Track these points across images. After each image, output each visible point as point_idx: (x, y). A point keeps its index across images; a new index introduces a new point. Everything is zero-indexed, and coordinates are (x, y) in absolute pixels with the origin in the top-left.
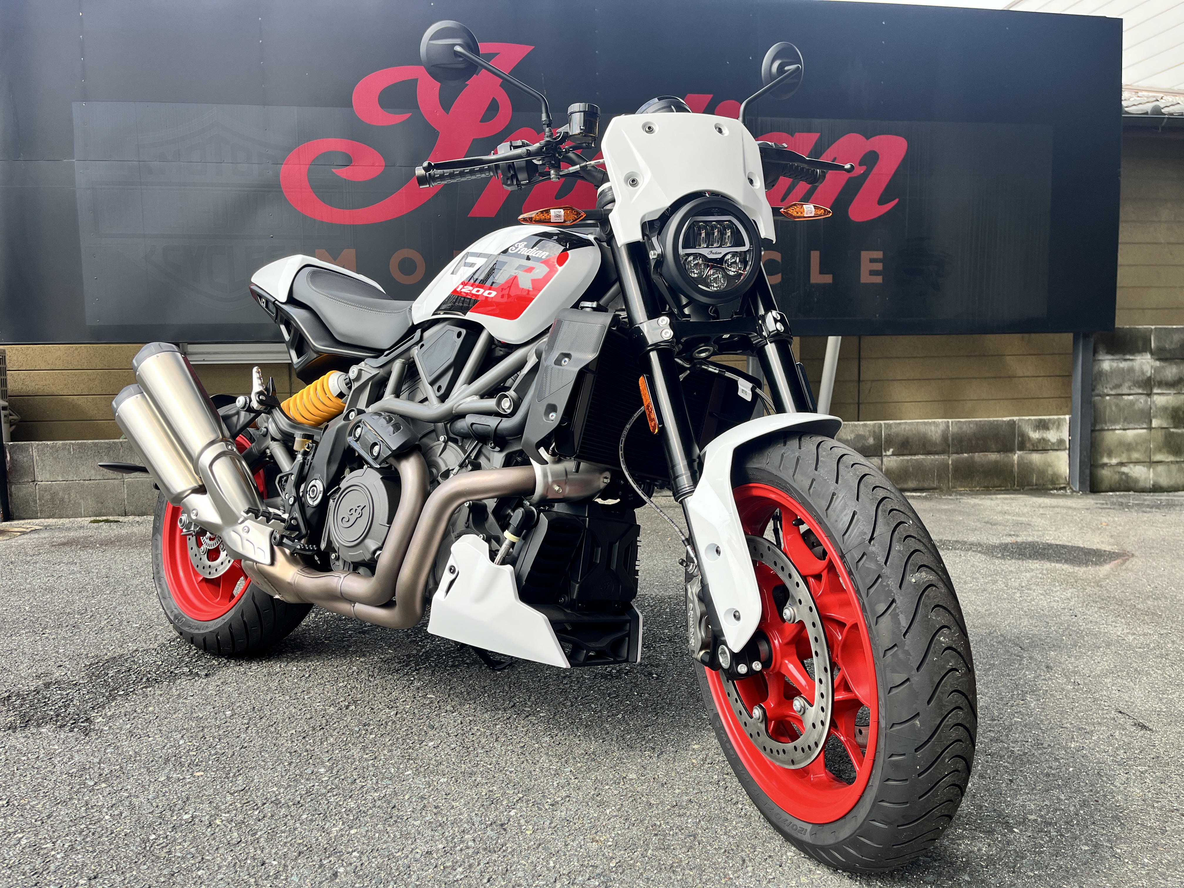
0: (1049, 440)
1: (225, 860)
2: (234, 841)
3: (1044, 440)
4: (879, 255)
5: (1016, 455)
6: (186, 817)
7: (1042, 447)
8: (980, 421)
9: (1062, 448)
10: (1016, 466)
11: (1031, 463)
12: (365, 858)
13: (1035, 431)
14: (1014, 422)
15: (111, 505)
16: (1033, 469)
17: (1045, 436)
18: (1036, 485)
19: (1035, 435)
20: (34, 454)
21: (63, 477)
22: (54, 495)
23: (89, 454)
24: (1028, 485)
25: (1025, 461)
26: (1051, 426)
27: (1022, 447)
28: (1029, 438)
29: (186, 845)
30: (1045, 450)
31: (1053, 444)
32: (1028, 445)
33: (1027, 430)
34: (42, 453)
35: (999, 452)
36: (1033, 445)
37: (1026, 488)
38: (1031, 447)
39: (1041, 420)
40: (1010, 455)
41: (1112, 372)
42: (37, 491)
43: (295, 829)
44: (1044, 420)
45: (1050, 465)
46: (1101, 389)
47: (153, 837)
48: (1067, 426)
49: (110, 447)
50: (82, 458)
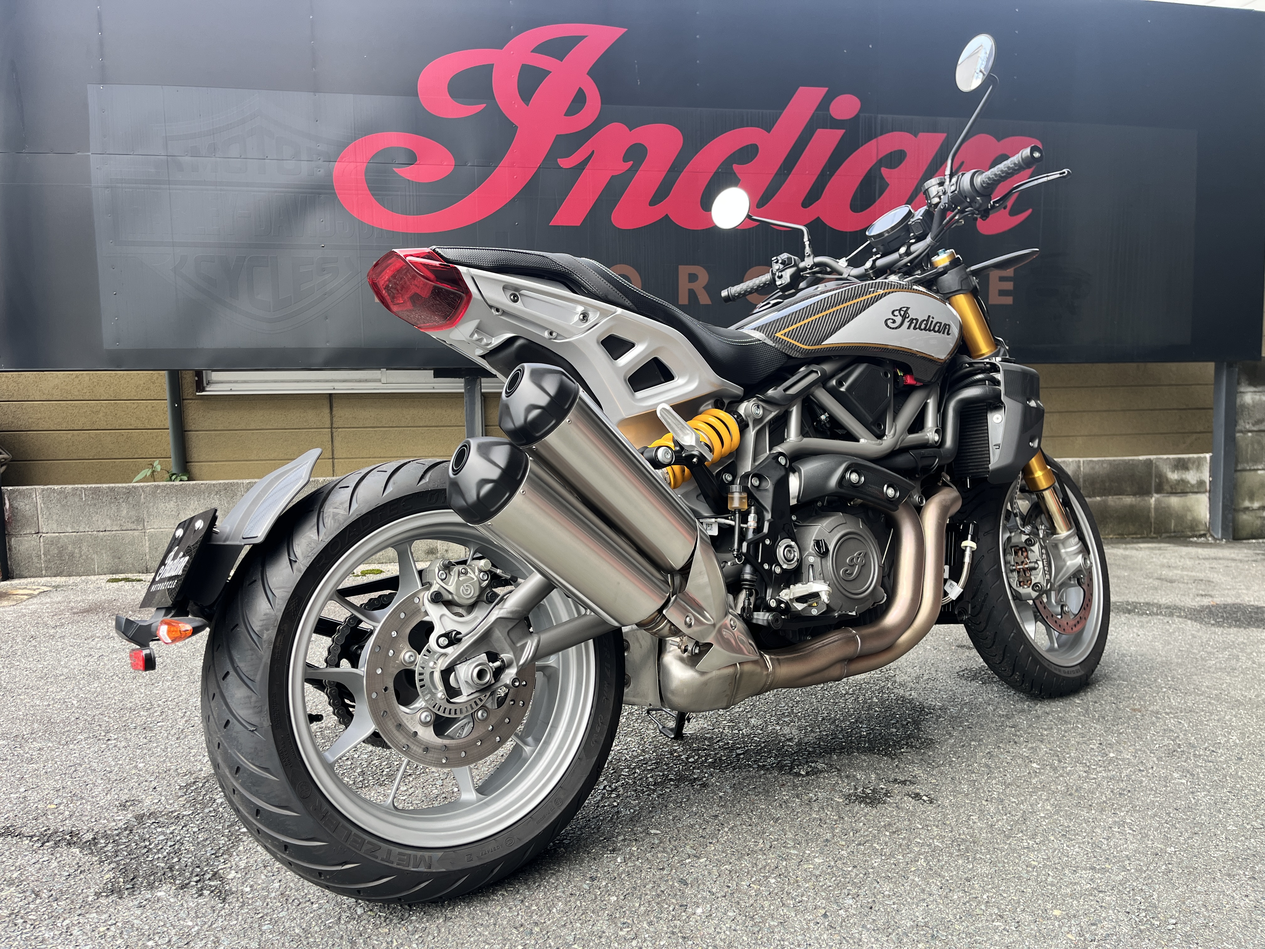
0: (1188, 482)
3: (1183, 482)
5: (1153, 499)
7: (1181, 489)
8: (1114, 460)
9: (1202, 490)
10: (1153, 511)
11: (1169, 507)
13: (1173, 472)
14: (1150, 461)
15: (130, 561)
16: (1171, 515)
17: (1184, 476)
18: (1174, 532)
19: (1173, 476)
20: (38, 500)
21: (72, 527)
22: (62, 550)
23: (104, 500)
24: (1166, 532)
25: (1163, 505)
26: (1190, 465)
27: (1159, 490)
28: (1167, 479)
30: (1184, 493)
31: (1193, 486)
32: (1167, 488)
33: (1165, 471)
34: (47, 499)
35: (1134, 494)
36: (1171, 487)
37: (1164, 535)
38: (1169, 490)
39: (1180, 459)
40: (1146, 498)
41: (1254, 406)
42: (42, 544)
44: (1183, 459)
45: (1189, 510)
46: (1243, 424)
48: (1208, 465)
49: (130, 492)
50: (95, 505)
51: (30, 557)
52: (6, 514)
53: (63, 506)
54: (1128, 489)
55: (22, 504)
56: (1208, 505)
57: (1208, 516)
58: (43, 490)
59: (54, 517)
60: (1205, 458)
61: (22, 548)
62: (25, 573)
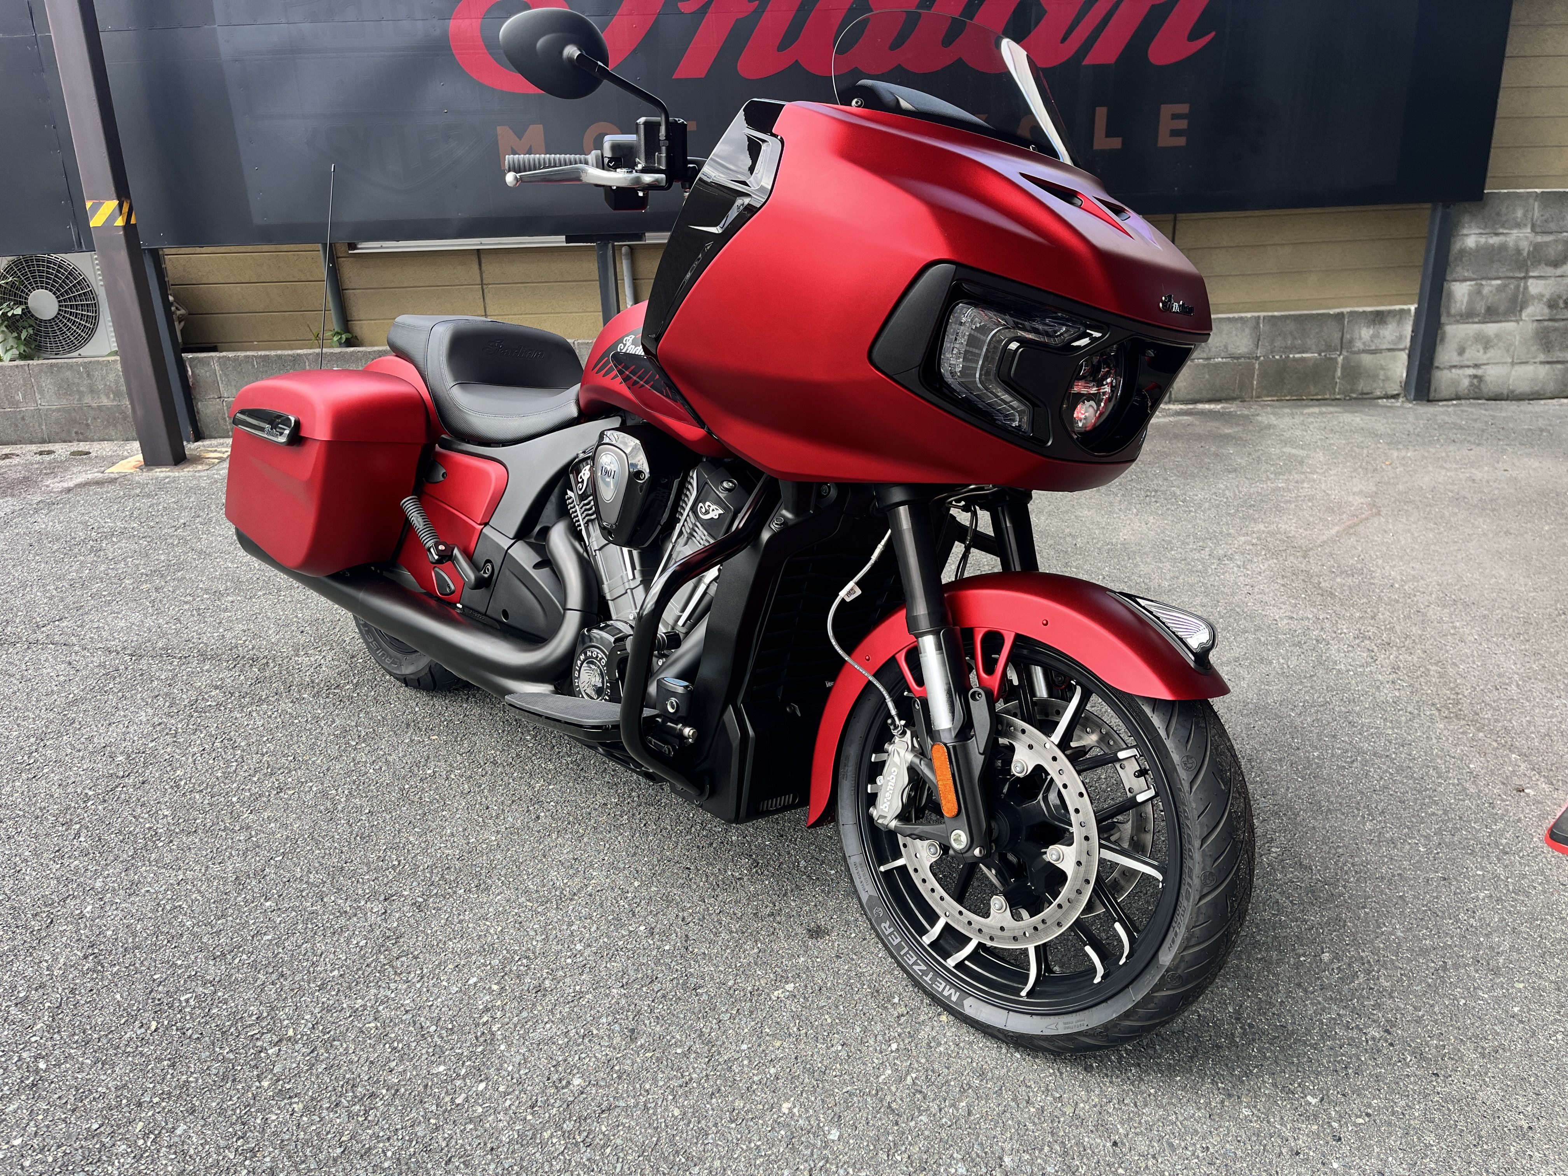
0: (1386, 338)
1: (461, 804)
2: (465, 792)
3: (1380, 338)
4: (1184, 108)
5: (1342, 357)
6: (429, 772)
7: (1376, 346)
8: (1300, 315)
9: (1401, 347)
10: (1340, 370)
11: (1359, 366)
12: (559, 807)
13: (1369, 327)
14: (1344, 315)
16: (1362, 372)
17: (1381, 332)
18: (1363, 393)
19: (1369, 332)
20: (216, 368)
24: (1352, 393)
25: (1352, 364)
26: (1390, 320)
27: (1350, 347)
28: (1361, 335)
29: (432, 793)
30: (1379, 350)
31: (1390, 342)
32: (1358, 344)
33: (1359, 326)
34: (223, 364)
35: (1320, 352)
36: (1364, 343)
37: (1349, 397)
38: (1362, 347)
39: (1378, 312)
40: (1334, 356)
41: (1476, 250)
42: (225, 408)
43: (509, 784)
44: (1382, 311)
45: (1382, 369)
47: (407, 786)
48: (1412, 319)
49: (296, 359)
50: (266, 371)
51: (217, 420)
52: (190, 380)
53: (239, 373)
54: (1314, 347)
55: (202, 371)
56: (1406, 363)
57: (1405, 375)
58: (219, 358)
59: (233, 383)
60: (1409, 310)
61: (208, 411)
62: (214, 434)
